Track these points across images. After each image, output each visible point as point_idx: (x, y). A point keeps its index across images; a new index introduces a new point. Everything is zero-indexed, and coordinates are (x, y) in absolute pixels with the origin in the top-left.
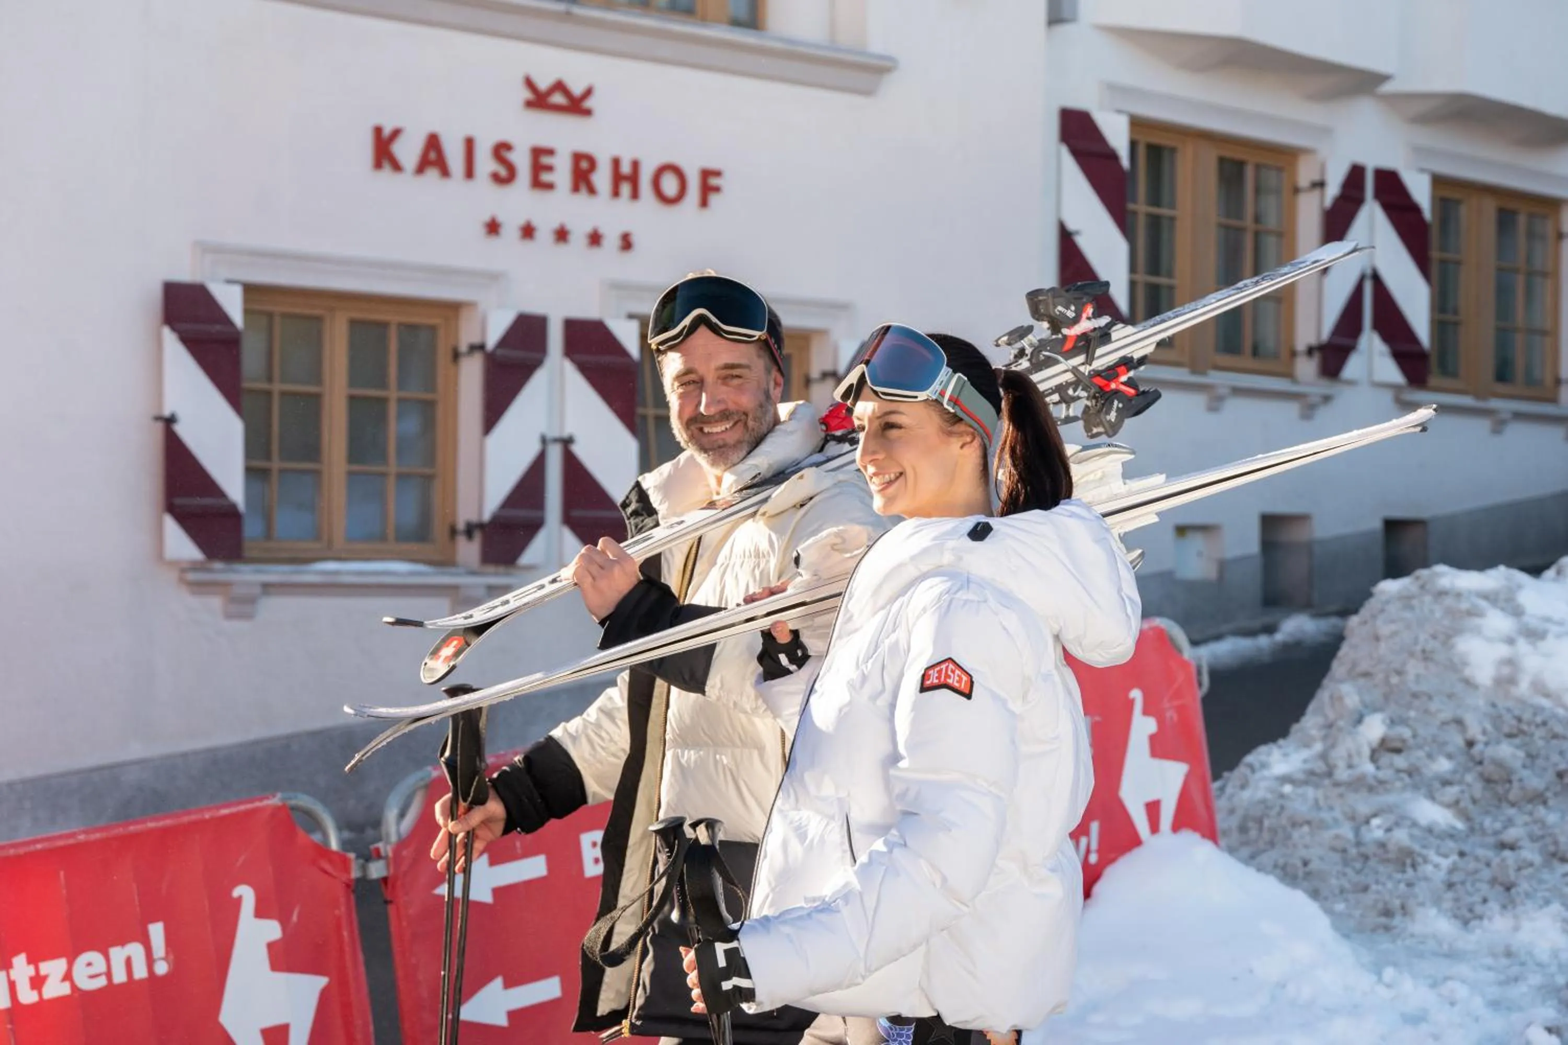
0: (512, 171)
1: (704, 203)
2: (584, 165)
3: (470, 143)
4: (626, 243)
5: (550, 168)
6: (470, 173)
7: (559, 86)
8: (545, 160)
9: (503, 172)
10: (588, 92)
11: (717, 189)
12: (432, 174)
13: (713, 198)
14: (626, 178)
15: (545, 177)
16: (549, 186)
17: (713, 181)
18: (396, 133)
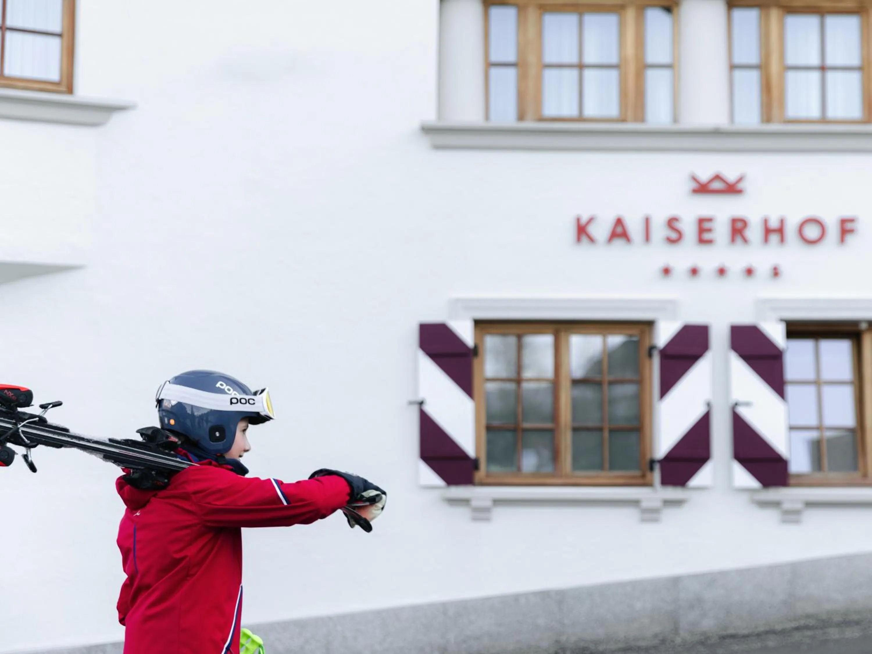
0: (680, 235)
1: (842, 240)
2: (739, 225)
3: (647, 221)
4: (776, 273)
5: (709, 230)
6: (647, 237)
7: (718, 177)
8: (706, 225)
9: (674, 235)
10: (740, 180)
11: (851, 231)
12: (619, 243)
13: (849, 238)
14: (774, 231)
15: (707, 236)
16: (709, 242)
17: (849, 226)
18: (591, 220)
